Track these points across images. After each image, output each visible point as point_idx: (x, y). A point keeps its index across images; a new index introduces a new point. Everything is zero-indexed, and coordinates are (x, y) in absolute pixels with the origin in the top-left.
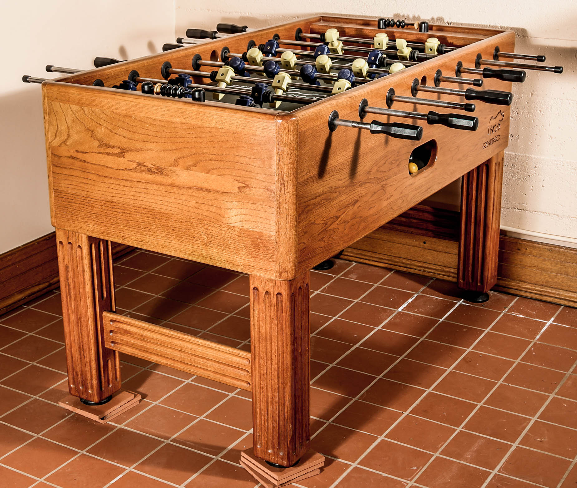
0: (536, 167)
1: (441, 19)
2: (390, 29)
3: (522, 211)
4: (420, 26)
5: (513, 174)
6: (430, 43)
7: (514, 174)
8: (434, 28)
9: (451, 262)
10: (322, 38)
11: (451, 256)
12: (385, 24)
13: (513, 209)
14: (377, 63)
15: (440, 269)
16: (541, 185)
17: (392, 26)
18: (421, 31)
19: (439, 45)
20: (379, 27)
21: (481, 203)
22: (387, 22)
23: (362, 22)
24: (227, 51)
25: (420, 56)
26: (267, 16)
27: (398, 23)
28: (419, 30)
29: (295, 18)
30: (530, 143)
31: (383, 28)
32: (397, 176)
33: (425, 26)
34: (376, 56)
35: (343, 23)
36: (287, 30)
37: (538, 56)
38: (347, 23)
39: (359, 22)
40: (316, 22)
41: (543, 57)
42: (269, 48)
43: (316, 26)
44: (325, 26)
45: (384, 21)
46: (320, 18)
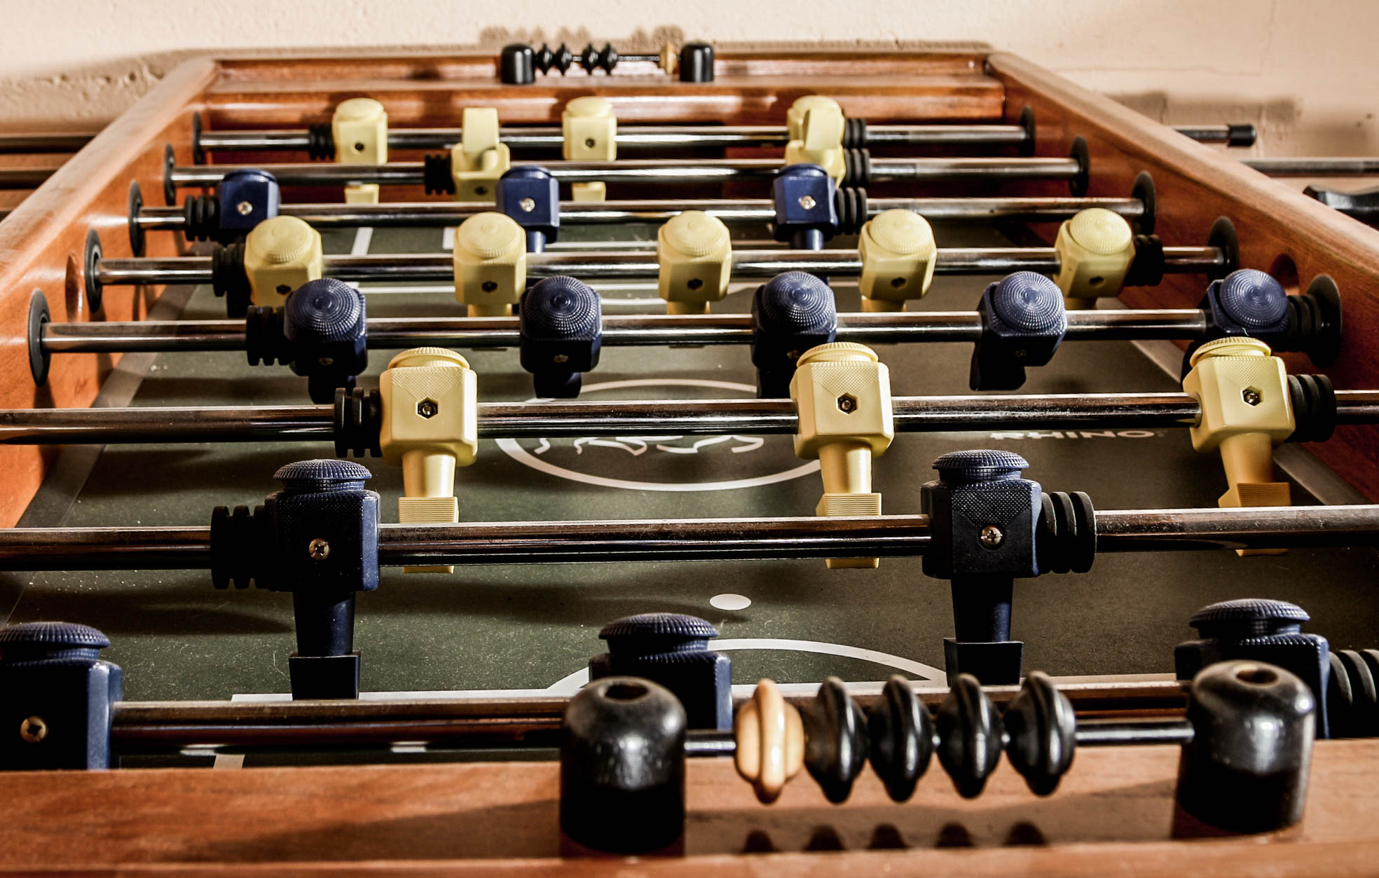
18: (687, 77)
20: (507, 79)
22: (547, 57)
27: (594, 57)
28: (677, 75)
29: (51, 81)
33: (704, 56)
34: (819, 189)
35: (319, 78)
36: (179, 124)
37: (1232, 129)
38: (340, 77)
39: (390, 69)
40: (212, 84)
41: (1249, 128)
42: (246, 208)
43: (235, 97)
44: (277, 97)
45: (528, 52)
46: (216, 69)
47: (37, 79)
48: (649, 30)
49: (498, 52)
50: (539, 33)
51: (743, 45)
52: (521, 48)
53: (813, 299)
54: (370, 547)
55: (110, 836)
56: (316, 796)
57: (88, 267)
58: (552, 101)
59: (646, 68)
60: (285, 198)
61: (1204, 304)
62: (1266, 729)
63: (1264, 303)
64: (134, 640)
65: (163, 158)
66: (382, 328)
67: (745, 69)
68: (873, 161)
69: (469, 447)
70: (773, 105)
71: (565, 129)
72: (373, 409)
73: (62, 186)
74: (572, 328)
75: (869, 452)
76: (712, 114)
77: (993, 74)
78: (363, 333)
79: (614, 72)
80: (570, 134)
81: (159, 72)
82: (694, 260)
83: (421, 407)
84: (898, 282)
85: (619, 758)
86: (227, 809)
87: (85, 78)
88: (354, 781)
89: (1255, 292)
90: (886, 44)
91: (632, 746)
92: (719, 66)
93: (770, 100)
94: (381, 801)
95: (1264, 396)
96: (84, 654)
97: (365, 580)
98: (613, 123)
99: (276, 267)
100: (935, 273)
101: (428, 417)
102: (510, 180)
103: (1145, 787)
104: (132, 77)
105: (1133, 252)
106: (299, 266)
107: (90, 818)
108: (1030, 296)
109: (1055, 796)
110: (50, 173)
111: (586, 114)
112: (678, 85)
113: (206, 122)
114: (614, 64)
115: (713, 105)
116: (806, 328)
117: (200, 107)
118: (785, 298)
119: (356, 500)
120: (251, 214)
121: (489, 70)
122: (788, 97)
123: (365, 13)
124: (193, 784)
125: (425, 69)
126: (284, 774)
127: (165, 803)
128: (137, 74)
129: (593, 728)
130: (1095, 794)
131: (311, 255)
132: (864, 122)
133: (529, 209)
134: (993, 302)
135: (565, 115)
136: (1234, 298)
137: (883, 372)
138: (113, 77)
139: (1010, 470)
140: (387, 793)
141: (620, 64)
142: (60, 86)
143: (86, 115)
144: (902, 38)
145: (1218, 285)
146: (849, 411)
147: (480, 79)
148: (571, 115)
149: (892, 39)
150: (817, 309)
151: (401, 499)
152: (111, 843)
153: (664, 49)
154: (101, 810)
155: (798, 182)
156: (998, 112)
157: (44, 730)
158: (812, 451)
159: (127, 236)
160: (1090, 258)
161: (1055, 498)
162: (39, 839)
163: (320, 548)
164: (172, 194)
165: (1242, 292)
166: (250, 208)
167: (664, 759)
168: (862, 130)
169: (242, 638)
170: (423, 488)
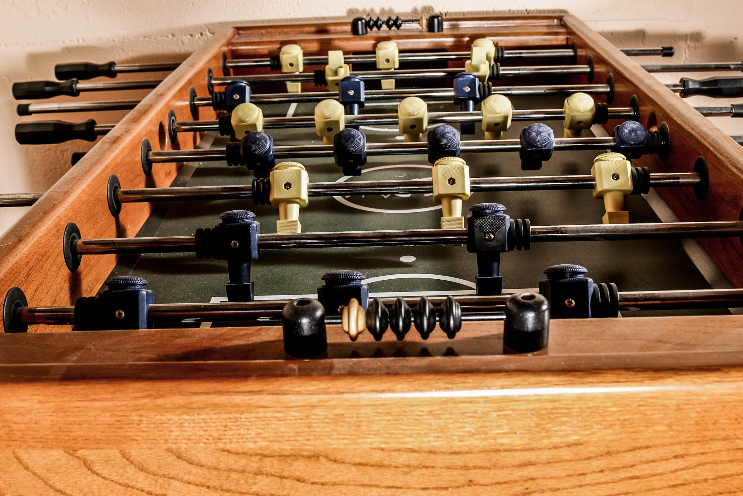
4: (430, 22)
10: (276, 63)
17: (379, 28)
18: (432, 30)
19: (497, 51)
20: (355, 33)
22: (371, 23)
26: (114, 41)
27: (391, 22)
28: (427, 29)
29: (168, 37)
31: (363, 34)
33: (438, 21)
34: (472, 84)
35: (277, 34)
36: (215, 57)
37: (664, 49)
38: (286, 33)
39: (307, 29)
40: (232, 38)
41: (671, 48)
42: (237, 97)
43: (241, 44)
44: (258, 43)
45: (363, 21)
46: (234, 31)
48: (419, 8)
49: (351, 20)
50: (372, 11)
51: (459, 13)
52: (361, 19)
53: (450, 136)
54: (254, 244)
55: (133, 352)
56: (204, 338)
57: (169, 125)
58: (374, 42)
59: (415, 26)
60: (253, 91)
61: (613, 135)
62: (530, 316)
63: (636, 135)
64: (178, 276)
65: (206, 75)
66: (280, 150)
67: (458, 25)
68: (501, 68)
69: (304, 201)
70: (468, 41)
71: (377, 55)
72: (267, 187)
73: (158, 93)
74: (354, 150)
75: (461, 201)
76: (441, 46)
77: (563, 25)
78: (271, 153)
79: (401, 28)
80: (379, 57)
81: (212, 32)
82: (411, 117)
83: (285, 185)
84: (497, 124)
85: (300, 325)
86: (173, 343)
87: (182, 35)
88: (219, 333)
89: (633, 130)
90: (522, 12)
91: (305, 321)
92: (446, 25)
93: (467, 39)
94: (226, 340)
95: (620, 177)
96: (138, 287)
97: (252, 256)
98: (397, 51)
99: (243, 124)
100: (512, 120)
101: (288, 189)
102: (344, 82)
103: (494, 335)
104: (202, 34)
105: (594, 110)
106: (253, 123)
107: (127, 346)
108: (539, 133)
109: (455, 339)
110: (160, 82)
111: (386, 49)
112: (428, 34)
113: (229, 55)
114: (400, 25)
115: (442, 42)
116: (447, 148)
117: (225, 49)
118: (439, 136)
119: (248, 226)
120: (239, 99)
121: (348, 28)
122: (474, 37)
123: (298, 4)
124: (164, 334)
125: (322, 29)
126: (195, 330)
127: (153, 341)
128: (204, 33)
129: (290, 315)
130: (475, 338)
131: (257, 119)
132: (503, 48)
133: (352, 94)
134: (525, 134)
135: (377, 49)
136: (624, 134)
137: (467, 169)
138: (194, 35)
139: (498, 211)
140: (228, 337)
141: (403, 25)
142: (172, 39)
143: (183, 51)
144: (528, 8)
145: (618, 127)
146: (452, 184)
147: (344, 32)
148: (379, 49)
149: (524, 9)
150: (452, 140)
151: (278, 221)
152: (133, 354)
153: (422, 18)
154: (132, 343)
155: (463, 80)
156: (564, 42)
157: (123, 315)
158: (438, 200)
159: (189, 109)
160: (576, 114)
161: (517, 222)
162: (109, 353)
163: (235, 244)
164: (211, 89)
165: (627, 131)
166: (238, 97)
167: (315, 326)
168: (503, 53)
169: (219, 275)
170: (286, 217)
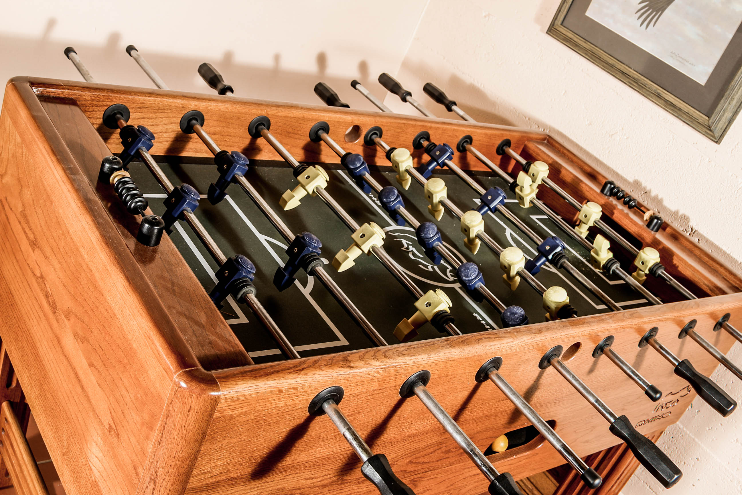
0: (698, 459)
1: (685, 219)
2: (613, 201)
3: (654, 493)
4: (652, 218)
5: (666, 448)
6: (647, 255)
7: (668, 448)
8: (668, 230)
9: (545, 488)
10: (526, 167)
11: (548, 482)
12: (611, 189)
13: (645, 484)
14: (550, 257)
15: (530, 486)
16: (693, 483)
17: (619, 198)
18: (648, 226)
19: (656, 264)
20: (602, 191)
21: (604, 469)
22: (615, 190)
23: (589, 170)
24: (379, 134)
25: (618, 271)
27: (627, 199)
28: (647, 223)
30: (707, 429)
31: (606, 195)
32: (453, 466)
33: (657, 222)
45: (612, 186)
47: (523, 115)
52: (611, 183)
115: (644, 237)
